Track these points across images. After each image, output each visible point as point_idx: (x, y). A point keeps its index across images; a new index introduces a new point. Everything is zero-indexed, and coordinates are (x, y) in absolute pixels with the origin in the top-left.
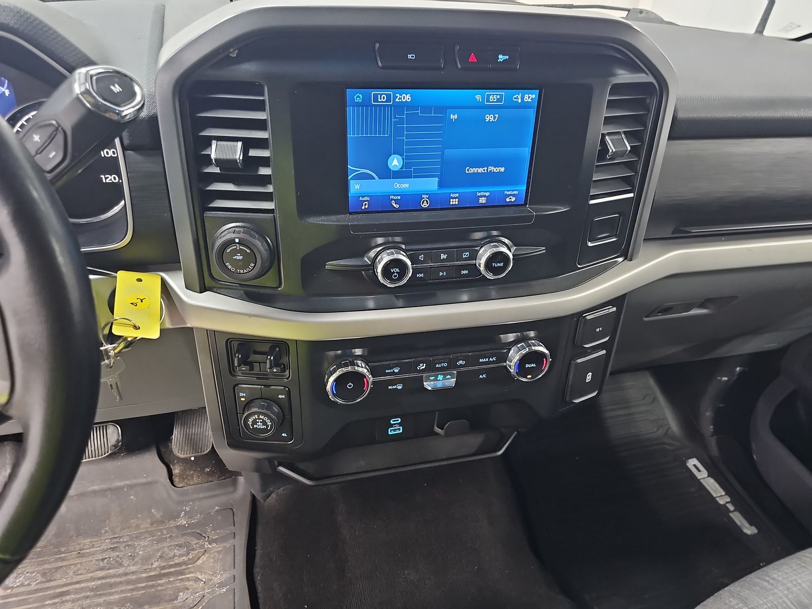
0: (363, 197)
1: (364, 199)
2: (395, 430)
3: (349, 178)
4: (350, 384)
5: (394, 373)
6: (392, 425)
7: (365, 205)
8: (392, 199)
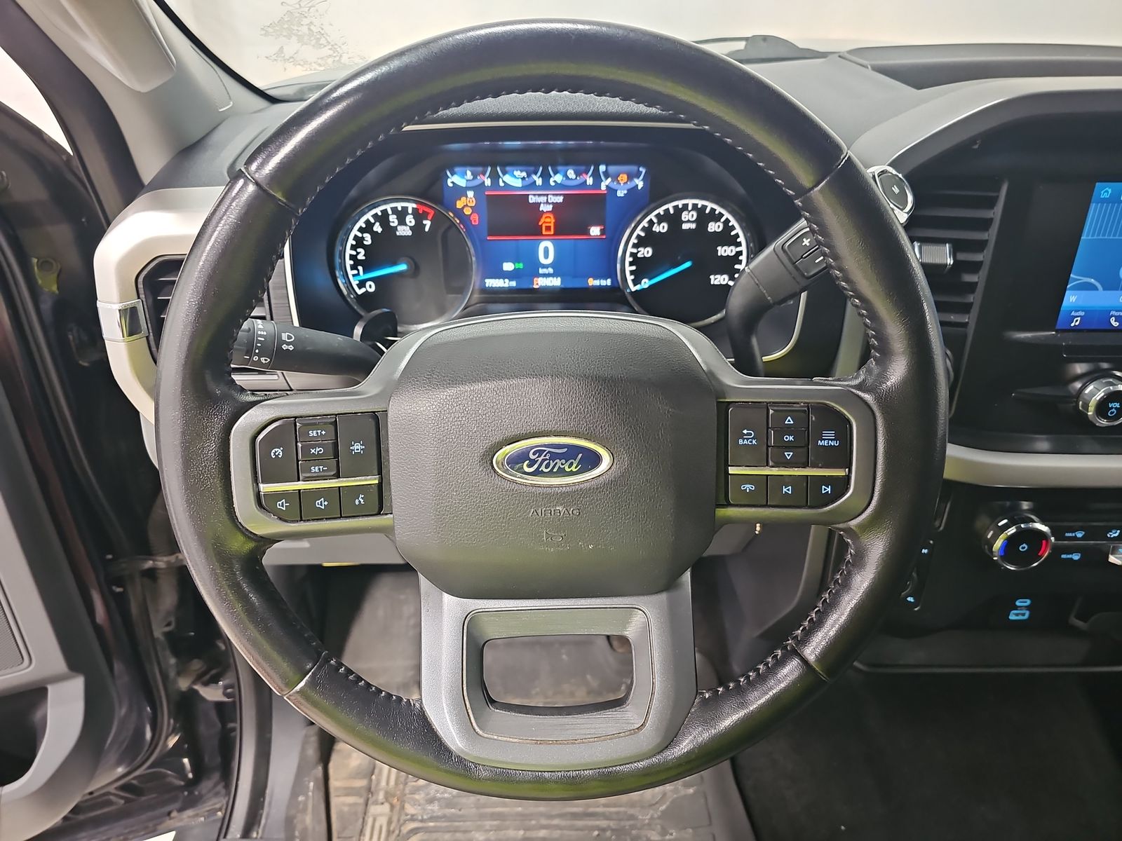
0: (1076, 311)
1: (1077, 314)
2: (1017, 615)
3: (1068, 287)
4: (1024, 545)
5: (1075, 538)
6: (1016, 608)
7: (1077, 321)
8: (1112, 316)
